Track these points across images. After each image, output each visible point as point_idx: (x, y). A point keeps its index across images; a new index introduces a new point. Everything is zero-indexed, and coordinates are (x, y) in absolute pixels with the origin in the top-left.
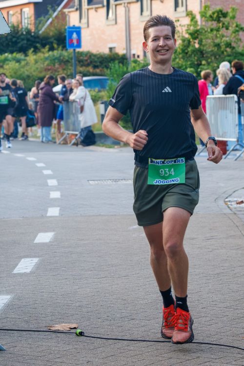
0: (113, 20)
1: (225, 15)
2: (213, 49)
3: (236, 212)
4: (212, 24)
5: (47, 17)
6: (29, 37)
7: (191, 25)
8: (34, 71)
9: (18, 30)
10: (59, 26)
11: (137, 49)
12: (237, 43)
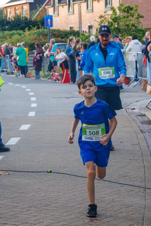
0: (72, 12)
1: (131, 9)
2: (125, 27)
3: (130, 114)
4: (124, 14)
5: (37, 10)
6: (26, 21)
7: (113, 15)
8: (28, 40)
9: (20, 18)
10: (43, 15)
11: (85, 28)
12: (138, 24)
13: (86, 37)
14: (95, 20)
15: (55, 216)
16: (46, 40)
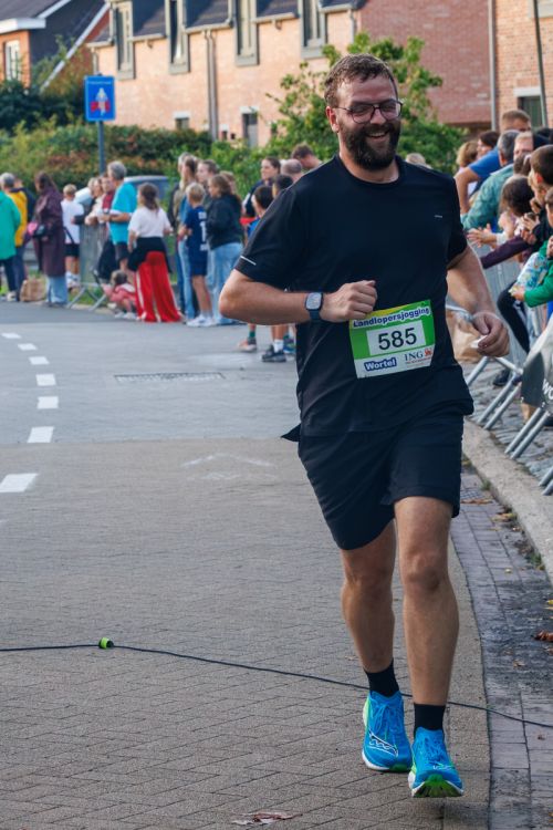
0: (184, 64)
1: (397, 54)
5: (54, 58)
6: (19, 97)
8: (27, 166)
10: (78, 76)
11: (231, 124)
12: (422, 110)
13: (232, 154)
14: (268, 95)
15: (127, 806)
16: (89, 167)
